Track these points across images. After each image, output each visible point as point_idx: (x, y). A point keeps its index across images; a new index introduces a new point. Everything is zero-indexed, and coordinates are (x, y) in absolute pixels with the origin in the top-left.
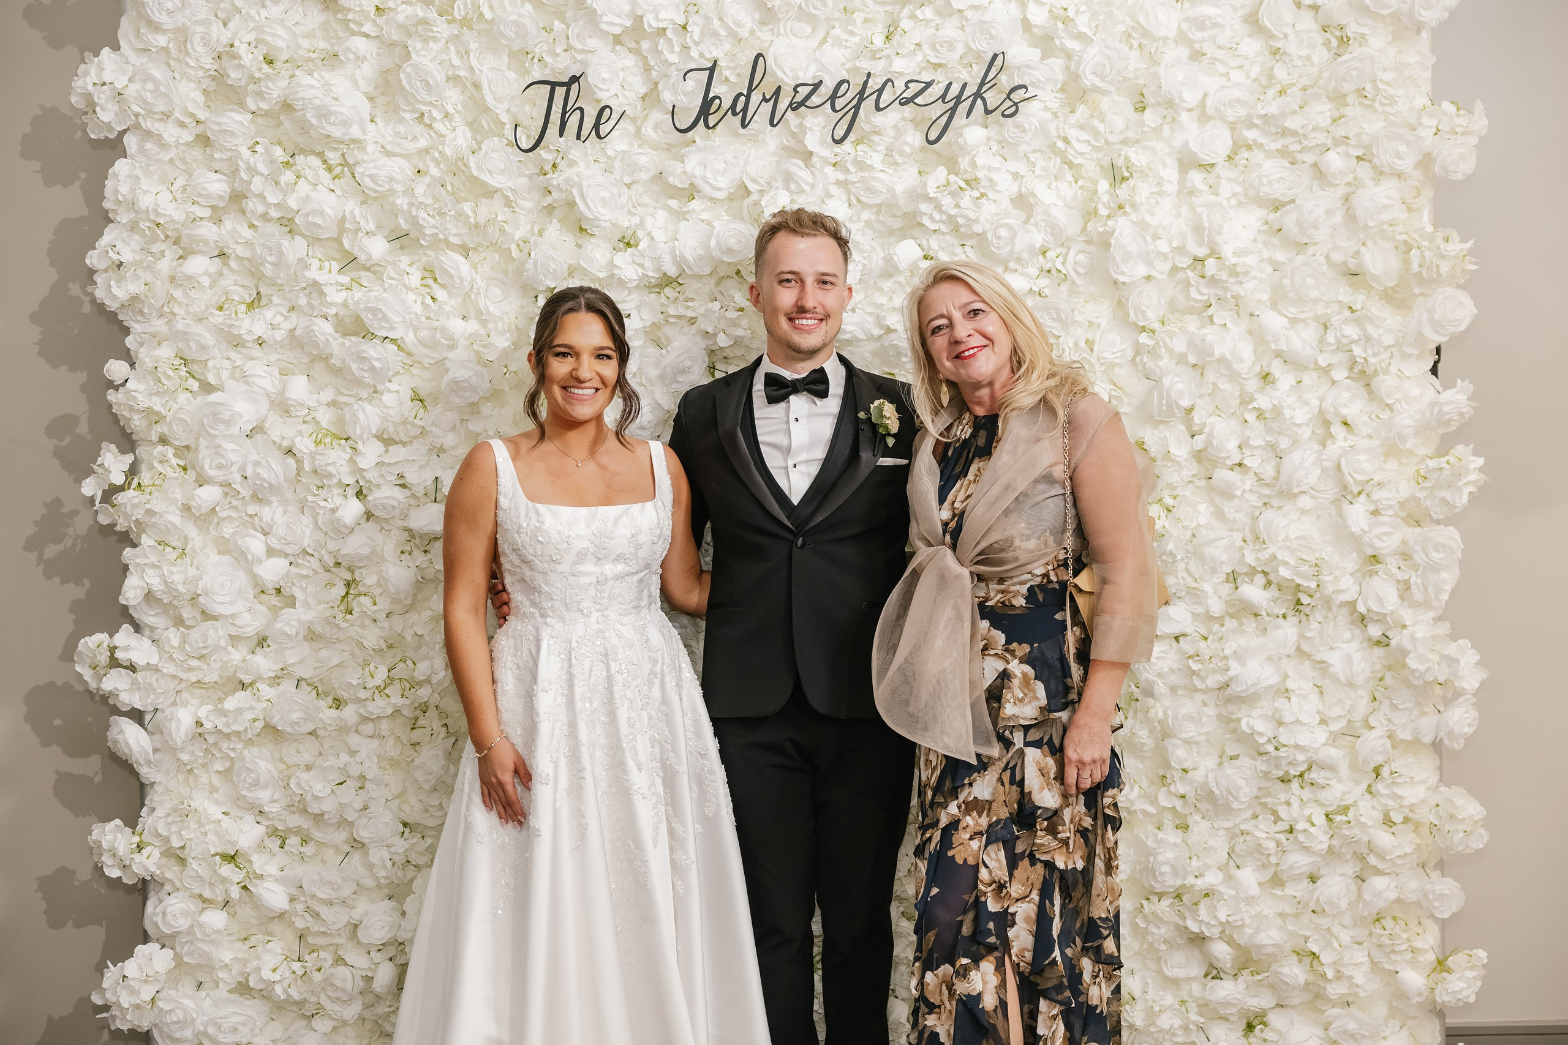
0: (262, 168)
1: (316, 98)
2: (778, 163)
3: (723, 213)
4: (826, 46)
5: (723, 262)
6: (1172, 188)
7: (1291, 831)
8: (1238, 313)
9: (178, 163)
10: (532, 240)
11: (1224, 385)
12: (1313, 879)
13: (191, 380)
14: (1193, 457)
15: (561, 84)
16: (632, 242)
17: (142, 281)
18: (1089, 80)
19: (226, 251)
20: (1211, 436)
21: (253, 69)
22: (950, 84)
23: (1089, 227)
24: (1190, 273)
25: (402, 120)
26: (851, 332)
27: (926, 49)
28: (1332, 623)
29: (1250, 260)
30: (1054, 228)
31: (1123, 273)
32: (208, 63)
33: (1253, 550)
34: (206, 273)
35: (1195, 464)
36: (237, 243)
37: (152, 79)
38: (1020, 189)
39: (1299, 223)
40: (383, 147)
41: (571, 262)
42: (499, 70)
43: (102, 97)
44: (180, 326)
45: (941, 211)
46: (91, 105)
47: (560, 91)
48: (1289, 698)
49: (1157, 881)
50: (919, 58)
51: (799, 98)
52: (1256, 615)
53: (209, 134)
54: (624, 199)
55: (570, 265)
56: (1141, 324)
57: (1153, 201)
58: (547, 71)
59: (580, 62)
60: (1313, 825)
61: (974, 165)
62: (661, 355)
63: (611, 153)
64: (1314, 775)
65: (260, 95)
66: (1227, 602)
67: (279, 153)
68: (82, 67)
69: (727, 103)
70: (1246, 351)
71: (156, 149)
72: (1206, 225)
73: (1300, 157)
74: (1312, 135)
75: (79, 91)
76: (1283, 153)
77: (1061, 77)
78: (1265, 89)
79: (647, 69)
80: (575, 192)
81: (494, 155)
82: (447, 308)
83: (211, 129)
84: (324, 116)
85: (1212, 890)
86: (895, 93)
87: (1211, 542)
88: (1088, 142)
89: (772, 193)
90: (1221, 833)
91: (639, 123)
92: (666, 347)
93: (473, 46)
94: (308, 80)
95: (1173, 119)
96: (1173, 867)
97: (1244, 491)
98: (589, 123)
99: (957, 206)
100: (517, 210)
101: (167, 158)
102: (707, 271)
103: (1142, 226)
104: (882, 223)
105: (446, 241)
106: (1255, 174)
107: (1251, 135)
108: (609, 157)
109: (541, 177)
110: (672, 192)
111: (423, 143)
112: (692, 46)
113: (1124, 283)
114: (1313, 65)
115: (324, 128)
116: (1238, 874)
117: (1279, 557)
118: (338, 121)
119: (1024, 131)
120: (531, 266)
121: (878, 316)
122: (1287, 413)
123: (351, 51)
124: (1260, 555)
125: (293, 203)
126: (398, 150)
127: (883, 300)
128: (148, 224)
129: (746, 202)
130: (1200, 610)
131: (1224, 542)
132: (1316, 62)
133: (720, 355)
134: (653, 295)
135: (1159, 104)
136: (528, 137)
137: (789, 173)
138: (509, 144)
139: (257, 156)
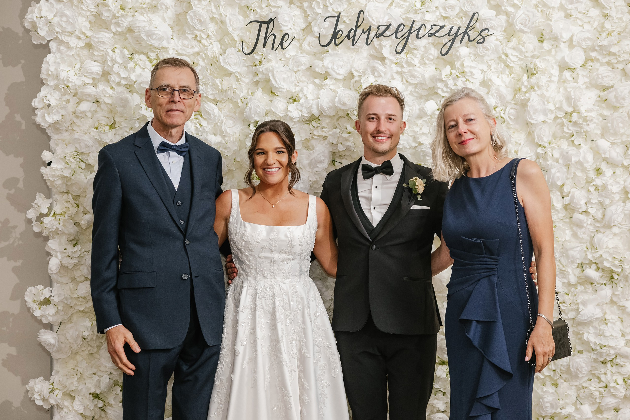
0: (119, 60)
1: (145, 27)
2: (369, 62)
3: (341, 86)
4: (392, 7)
5: (340, 109)
6: (555, 79)
7: (606, 387)
8: (586, 139)
9: (76, 57)
10: (249, 97)
11: (579, 174)
12: (617, 410)
13: (81, 162)
14: (564, 208)
15: (265, 23)
16: (297, 99)
17: (60, 115)
18: (518, 26)
19: (99, 100)
20: (573, 198)
21: (115, 12)
22: (452, 27)
23: (517, 96)
24: (564, 120)
25: (186, 38)
26: (402, 144)
27: (441, 10)
28: (628, 288)
29: (593, 114)
30: (501, 97)
31: (533, 119)
32: (92, 8)
33: (591, 252)
34: (90, 111)
35: (564, 211)
36: (105, 96)
37: (66, 15)
38: (484, 77)
39: (616, 97)
40: (176, 51)
41: (267, 108)
42: (235, 15)
43: (40, 24)
44: (76, 136)
45: (447, 87)
46: (35, 27)
47: (264, 26)
48: (607, 324)
49: (543, 411)
50: (438, 13)
51: (380, 32)
52: (592, 284)
53: (92, 43)
54: (293, 78)
55: (267, 110)
56: (540, 143)
57: (547, 85)
58: (257, 16)
59: (274, 12)
60: (617, 384)
61: (463, 65)
62: (310, 154)
63: (287, 56)
64: (618, 360)
65: (118, 25)
66: (578, 277)
67: (126, 52)
68: (30, 9)
69: (345, 34)
70: (590, 157)
71: (65, 49)
72: (573, 97)
73: (616, 66)
74: (623, 55)
75: (30, 20)
76: (609, 63)
77: (505, 25)
78: (600, 33)
79: (306, 16)
80: (270, 75)
81: (232, 56)
82: (207, 130)
83: (93, 40)
84: (150, 35)
85: (570, 415)
86: (425, 30)
87: (572, 249)
88: (517, 56)
89: (366, 77)
90: (574, 388)
91: (301, 42)
92: (312, 150)
93: (223, 3)
94: (141, 18)
95: (557, 46)
96: (551, 404)
97: (587, 224)
98: (278, 42)
99: (455, 85)
100: (241, 83)
101: (71, 54)
102: (332, 114)
103: (542, 96)
104: (417, 92)
105: (207, 98)
106: (595, 73)
107: (594, 54)
108: (286, 58)
109: (254, 67)
110: (317, 75)
111: (196, 49)
112: (329, 5)
113: (531, 124)
114: (623, 22)
115: (150, 41)
116: (582, 407)
117: (604, 256)
118: (157, 38)
119: (487, 50)
120: (248, 110)
121: (415, 137)
122: (610, 187)
123: (164, 5)
124: (595, 255)
125: (133, 77)
126: (184, 52)
127: (417, 129)
128: (63, 86)
129: (353, 80)
130: (565, 281)
131: (578, 249)
132: (625, 21)
133: (338, 155)
134: (306, 125)
135: (550, 39)
136: (248, 48)
137: (374, 67)
138: (239, 51)
139: (116, 54)
